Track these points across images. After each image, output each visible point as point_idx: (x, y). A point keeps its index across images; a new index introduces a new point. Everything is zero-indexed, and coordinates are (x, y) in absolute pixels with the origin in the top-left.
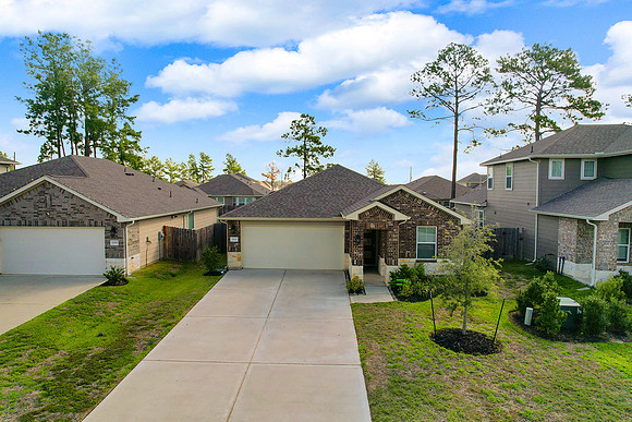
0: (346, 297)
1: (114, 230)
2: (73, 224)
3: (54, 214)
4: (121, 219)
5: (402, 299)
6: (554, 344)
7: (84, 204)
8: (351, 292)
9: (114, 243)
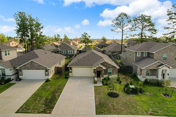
0: (93, 84)
1: (47, 70)
2: (38, 69)
3: (34, 67)
4: (48, 68)
5: (104, 85)
6: (129, 95)
7: (40, 65)
8: (94, 83)
9: (47, 73)
